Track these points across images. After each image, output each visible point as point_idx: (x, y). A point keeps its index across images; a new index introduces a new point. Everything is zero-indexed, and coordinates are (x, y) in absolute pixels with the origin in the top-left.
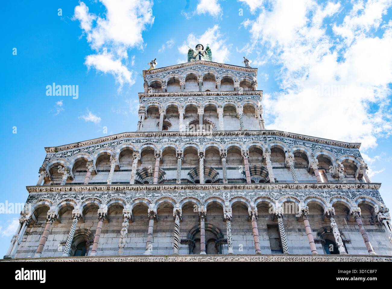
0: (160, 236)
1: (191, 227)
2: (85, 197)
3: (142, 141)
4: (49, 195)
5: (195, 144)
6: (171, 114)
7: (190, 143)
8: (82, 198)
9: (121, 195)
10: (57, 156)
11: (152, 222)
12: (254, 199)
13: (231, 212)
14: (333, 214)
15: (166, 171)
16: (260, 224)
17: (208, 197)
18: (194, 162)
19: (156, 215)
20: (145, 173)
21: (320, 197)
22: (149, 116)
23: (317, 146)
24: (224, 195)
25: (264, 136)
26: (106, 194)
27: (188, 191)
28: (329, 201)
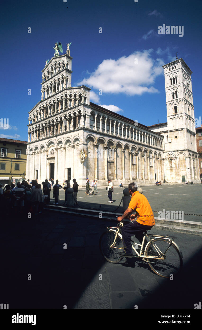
10: (31, 114)
11: (44, 129)
12: (59, 117)
13: (55, 123)
25: (64, 91)
28: (72, 113)
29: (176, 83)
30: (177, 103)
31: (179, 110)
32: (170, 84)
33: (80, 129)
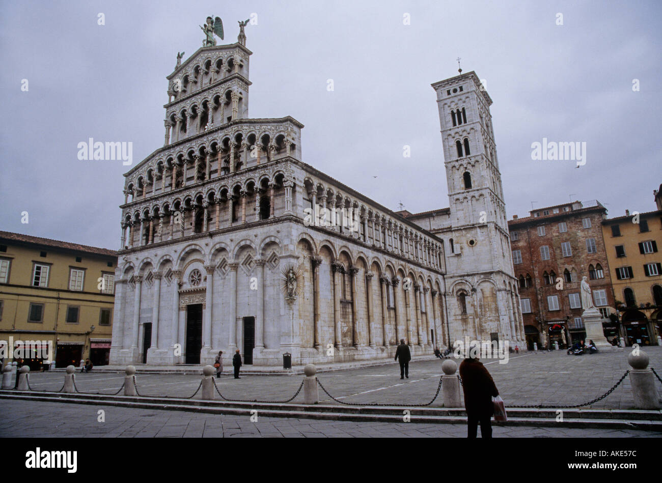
3: (166, 154)
4: (130, 209)
5: (193, 147)
8: (143, 208)
10: (130, 179)
11: (172, 217)
12: (219, 189)
13: (206, 202)
17: (196, 193)
19: (173, 212)
21: (254, 178)
24: (204, 189)
25: (231, 127)
26: (152, 203)
27: (187, 191)
28: (259, 179)
29: (465, 122)
30: (469, 167)
31: (474, 181)
32: (451, 123)
33: (281, 221)
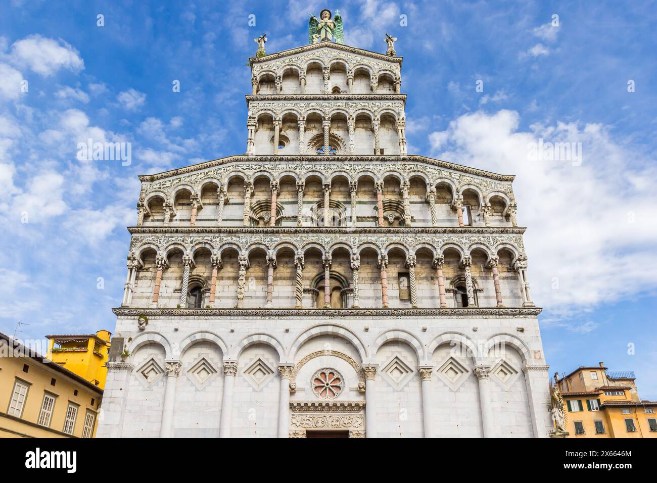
0: (280, 284)
1: (315, 274)
2: (194, 240)
3: (254, 167)
4: (153, 237)
5: (319, 172)
6: (288, 125)
7: (313, 171)
8: (191, 242)
9: (234, 238)
10: (154, 187)
11: (271, 270)
12: (385, 246)
13: (359, 261)
14: (469, 264)
15: (284, 206)
16: (391, 272)
17: (334, 243)
18: (318, 193)
19: (275, 263)
20: (259, 207)
21: (459, 244)
22: (261, 127)
23: (465, 178)
24: (352, 240)
25: (403, 163)
26: (218, 237)
27: (311, 235)
28: (467, 248)
33: (523, 314)
